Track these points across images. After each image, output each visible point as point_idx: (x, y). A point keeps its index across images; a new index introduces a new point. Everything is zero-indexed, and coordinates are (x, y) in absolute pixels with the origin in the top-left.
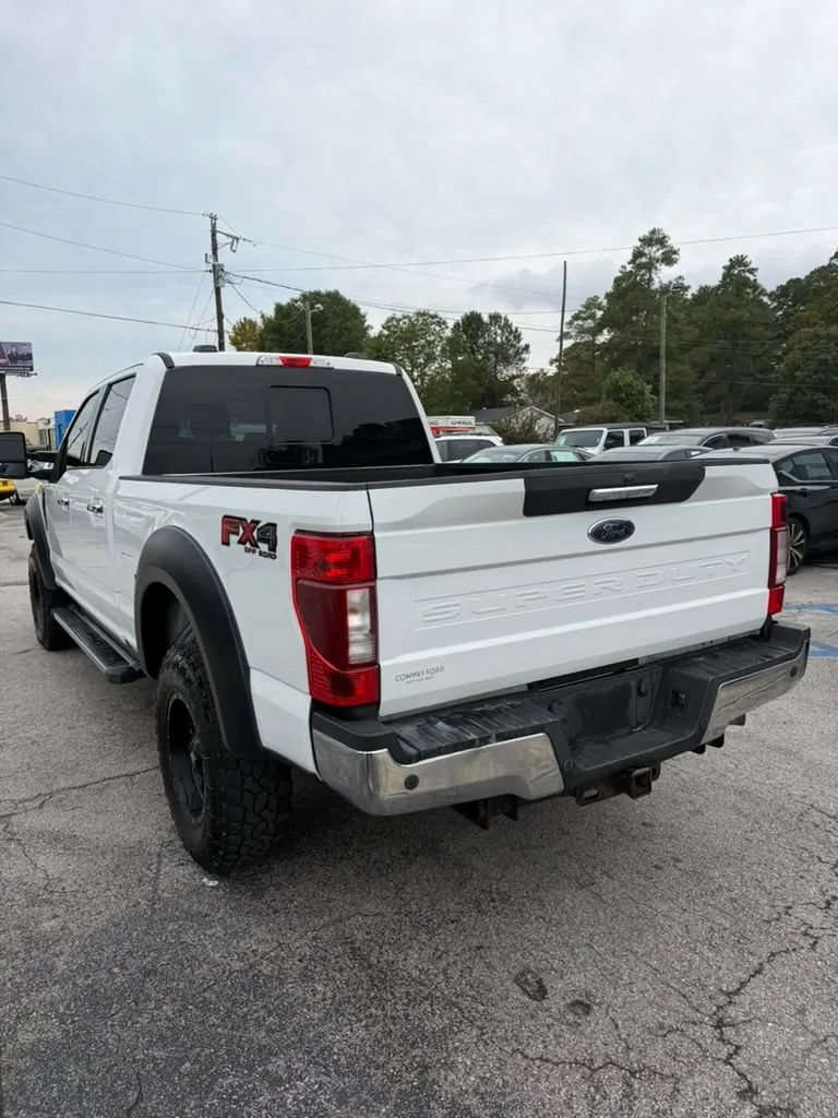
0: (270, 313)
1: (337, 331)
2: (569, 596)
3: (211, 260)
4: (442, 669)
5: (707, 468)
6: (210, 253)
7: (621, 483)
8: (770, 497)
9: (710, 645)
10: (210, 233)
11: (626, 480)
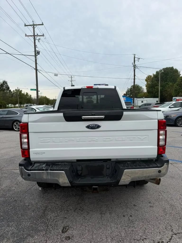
0: (155, 73)
1: (171, 76)
2: (80, 141)
3: (133, 64)
4: (45, 153)
5: (124, 112)
6: (133, 62)
7: (91, 115)
8: (157, 121)
9: (140, 159)
10: (134, 58)
11: (92, 114)
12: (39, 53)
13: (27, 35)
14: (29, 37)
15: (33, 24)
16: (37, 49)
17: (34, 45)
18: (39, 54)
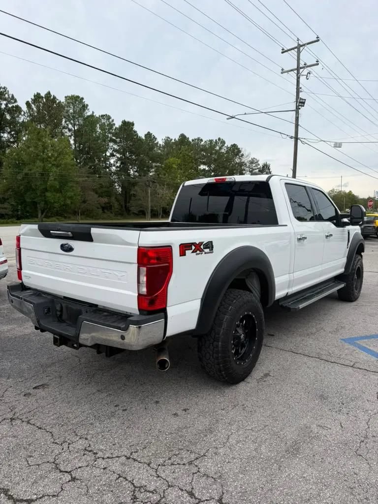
5: (92, 229)
8: (137, 247)
11: (58, 229)
12: (304, 103)
13: (286, 69)
14: (289, 73)
15: (299, 44)
16: (301, 95)
17: (296, 87)
18: (303, 106)
